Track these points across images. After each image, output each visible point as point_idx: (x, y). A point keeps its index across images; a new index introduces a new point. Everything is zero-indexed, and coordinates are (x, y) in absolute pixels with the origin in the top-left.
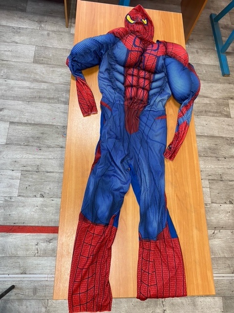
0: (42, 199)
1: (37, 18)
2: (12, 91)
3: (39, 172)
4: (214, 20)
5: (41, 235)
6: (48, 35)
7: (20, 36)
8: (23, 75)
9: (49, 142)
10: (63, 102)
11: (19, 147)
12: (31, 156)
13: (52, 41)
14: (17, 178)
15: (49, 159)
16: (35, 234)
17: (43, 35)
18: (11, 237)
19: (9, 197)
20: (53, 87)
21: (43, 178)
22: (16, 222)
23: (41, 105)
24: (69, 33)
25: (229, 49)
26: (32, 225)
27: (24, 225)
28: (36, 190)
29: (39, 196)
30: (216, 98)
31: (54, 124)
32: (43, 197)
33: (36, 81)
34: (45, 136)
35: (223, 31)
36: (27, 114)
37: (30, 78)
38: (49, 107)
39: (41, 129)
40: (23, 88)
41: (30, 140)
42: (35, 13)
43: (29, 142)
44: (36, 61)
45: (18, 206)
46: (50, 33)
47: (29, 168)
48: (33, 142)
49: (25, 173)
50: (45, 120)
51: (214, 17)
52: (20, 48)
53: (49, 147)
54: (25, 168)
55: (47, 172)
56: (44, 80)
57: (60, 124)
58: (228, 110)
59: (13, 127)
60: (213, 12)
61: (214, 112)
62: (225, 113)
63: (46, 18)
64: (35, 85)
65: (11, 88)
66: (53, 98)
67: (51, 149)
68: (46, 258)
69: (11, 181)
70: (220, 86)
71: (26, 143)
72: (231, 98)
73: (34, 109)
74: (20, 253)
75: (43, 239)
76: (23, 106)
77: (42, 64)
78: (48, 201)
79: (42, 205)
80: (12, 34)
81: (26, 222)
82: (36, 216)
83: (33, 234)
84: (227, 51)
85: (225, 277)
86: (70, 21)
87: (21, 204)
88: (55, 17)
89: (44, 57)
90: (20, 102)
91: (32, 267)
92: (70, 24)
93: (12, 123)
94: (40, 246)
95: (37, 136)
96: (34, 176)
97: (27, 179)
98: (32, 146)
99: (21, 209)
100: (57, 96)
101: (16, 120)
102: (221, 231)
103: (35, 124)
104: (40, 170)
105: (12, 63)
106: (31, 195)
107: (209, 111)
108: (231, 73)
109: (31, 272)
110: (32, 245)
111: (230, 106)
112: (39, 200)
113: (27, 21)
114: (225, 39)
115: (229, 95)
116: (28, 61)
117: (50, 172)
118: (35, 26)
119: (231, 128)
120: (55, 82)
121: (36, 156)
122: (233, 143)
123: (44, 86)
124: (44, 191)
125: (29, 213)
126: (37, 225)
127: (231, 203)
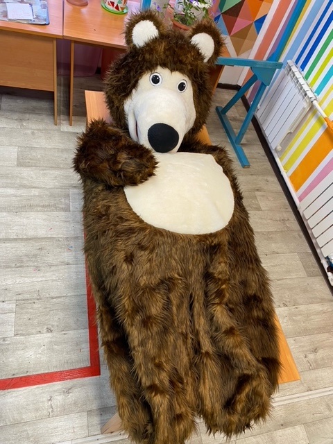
0: (49, 335)
1: (16, 116)
3: (41, 299)
4: (221, 113)
5: (54, 385)
6: (33, 133)
8: (5, 181)
9: (50, 260)
10: (63, 208)
11: (9, 269)
12: (27, 280)
13: (39, 141)
14: (11, 311)
15: (53, 280)
16: (46, 385)
17: (26, 134)
18: (9, 395)
19: (1, 338)
20: (47, 193)
21: (48, 306)
22: (15, 372)
23: (33, 214)
24: (59, 130)
26: (40, 373)
27: (28, 374)
28: (40, 324)
29: (45, 330)
31: (54, 236)
32: (51, 331)
33: (24, 187)
34: (43, 252)
35: (232, 123)
36: (15, 228)
37: (15, 183)
38: (44, 217)
39: (38, 245)
40: (7, 196)
41: (25, 260)
42: (12, 111)
43: (22, 262)
45: (17, 349)
46: (35, 132)
47: (27, 296)
48: (27, 261)
49: (21, 303)
50: (42, 233)
51: (220, 110)
53: (50, 266)
54: (20, 297)
55: (53, 298)
56: (34, 185)
57: (61, 236)
58: (257, 202)
60: (218, 105)
62: (256, 206)
63: (27, 116)
66: (49, 206)
67: (53, 268)
69: (2, 316)
71: (19, 264)
72: (257, 190)
73: (25, 221)
74: (27, 416)
75: (58, 390)
76: (9, 218)
77: (29, 166)
78: (58, 336)
79: (50, 342)
81: (31, 370)
82: (44, 359)
83: (43, 385)
85: (300, 397)
86: (59, 118)
87: (20, 345)
88: (39, 114)
89: (31, 159)
90: (5, 214)
91: (47, 434)
92: (58, 121)
94: (55, 401)
95: (33, 253)
96: (35, 306)
97: (25, 310)
98: (28, 266)
99: (22, 352)
100: (53, 202)
101: (2, 236)
103: (27, 239)
104: (42, 297)
106: (34, 331)
108: (251, 164)
110: (43, 402)
111: (258, 198)
112: (46, 337)
113: (4, 120)
114: (237, 131)
115: (254, 186)
116: (10, 165)
117: (56, 298)
118: (14, 125)
119: (264, 221)
120: (48, 187)
121: (34, 279)
122: (272, 238)
123: (34, 192)
124: (51, 323)
125: (33, 357)
126: (47, 371)
127: (285, 305)
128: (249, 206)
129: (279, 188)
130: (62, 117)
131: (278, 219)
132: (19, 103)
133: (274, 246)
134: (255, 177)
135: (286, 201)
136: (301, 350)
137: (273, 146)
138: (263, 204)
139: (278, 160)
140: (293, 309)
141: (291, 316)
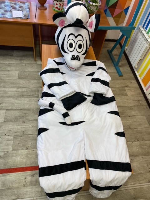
0: (27, 150)
1: (19, 59)
2: (7, 93)
3: (24, 135)
4: (110, 52)
5: (27, 172)
6: (25, 65)
7: (10, 67)
8: (13, 85)
9: (29, 118)
10: (36, 96)
11: (12, 122)
12: (19, 127)
13: (28, 68)
14: (11, 140)
15: (30, 127)
16: (24, 172)
17: (22, 66)
18: (8, 176)
19: (7, 151)
20: (30, 90)
21: (27, 138)
22: (11, 166)
23: (23, 99)
24: (36, 63)
25: (120, 64)
27: (17, 167)
28: (23, 146)
29: (25, 148)
30: (118, 87)
31: (32, 108)
33: (20, 87)
34: (26, 115)
35: (115, 57)
36: (15, 105)
37: (16, 86)
38: (28, 100)
39: (24, 112)
40: (13, 91)
42: (17, 56)
43: (17, 119)
44: (20, 78)
45: (13, 156)
47: (18, 134)
48: (20, 119)
49: (16, 136)
50: (26, 107)
51: (109, 51)
52: (10, 73)
53: (29, 121)
54: (16, 134)
55: (29, 135)
56: (25, 87)
57: (35, 108)
58: (126, 92)
59: (8, 112)
60: (108, 49)
61: (118, 94)
62: (125, 94)
63: (24, 58)
64: (20, 90)
65: (6, 92)
66: (30, 95)
67: (30, 122)
68: (32, 187)
69: (8, 142)
70: (119, 81)
71: (16, 120)
72: (126, 87)
73: (20, 102)
74: (15, 185)
75: (29, 175)
76: (13, 101)
77: (23, 79)
78: (31, 151)
79: (27, 154)
80: (6, 67)
81: (18, 165)
82: (24, 161)
83: (23, 172)
84: (119, 65)
85: (144, 185)
86: (36, 58)
87: (14, 155)
88: (28, 57)
89: (24, 76)
90: (12, 99)
91: (23, 194)
92: (36, 60)
93: (7, 110)
94: (27, 180)
95: (22, 115)
96: (22, 138)
97: (17, 140)
98: (20, 121)
99: (14, 157)
100: (32, 94)
101: (10, 108)
102: (136, 157)
103: (20, 110)
104: (25, 134)
105: (7, 80)
106: (20, 149)
108: (123, 75)
109: (23, 197)
110: (22, 179)
111: (126, 90)
112: (25, 151)
113: (14, 60)
116: (15, 79)
117: (31, 134)
118: (18, 62)
119: (129, 101)
120: (30, 87)
121: (22, 127)
122: (132, 109)
123: (25, 90)
124: (28, 145)
125: (19, 160)
126: (25, 166)
127: (138, 140)
128: (122, 94)
129: (137, 86)
130: (38, 58)
131: (136, 100)
132: (21, 53)
133: (133, 113)
134: (125, 81)
135: (140, 91)
136: (145, 162)
137: (133, 66)
138: (129, 93)
139: (136, 72)
140: (142, 143)
141: (141, 146)
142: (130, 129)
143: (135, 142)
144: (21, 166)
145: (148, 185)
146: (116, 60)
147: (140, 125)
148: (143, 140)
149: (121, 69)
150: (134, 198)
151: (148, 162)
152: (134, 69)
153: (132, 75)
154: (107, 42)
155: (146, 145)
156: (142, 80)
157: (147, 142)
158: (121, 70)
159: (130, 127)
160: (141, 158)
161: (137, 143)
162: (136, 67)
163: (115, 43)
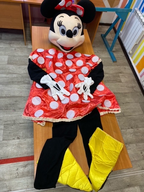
0: (18, 140)
1: (8, 42)
3: (15, 124)
4: (103, 37)
5: (19, 163)
6: (15, 49)
8: (2, 71)
9: (20, 106)
10: (27, 83)
11: (2, 110)
12: (9, 115)
13: (18, 53)
14: (1, 129)
16: (16, 163)
17: (12, 50)
20: (20, 76)
21: (18, 127)
22: (2, 157)
23: (13, 86)
24: (27, 48)
25: (114, 50)
26: (13, 157)
27: (8, 158)
28: (14, 135)
29: (16, 138)
30: (112, 74)
31: (22, 95)
32: (19, 139)
33: (10, 73)
34: (17, 102)
35: (109, 42)
36: (5, 92)
37: (6, 72)
38: (18, 87)
39: (15, 99)
40: (2, 78)
41: (9, 106)
42: (6, 40)
43: (8, 107)
44: (9, 63)
45: (3, 146)
46: (16, 48)
47: (9, 122)
48: (10, 107)
49: (6, 126)
50: (17, 94)
51: (103, 35)
53: (20, 109)
54: (6, 123)
55: (20, 123)
56: (15, 72)
57: (26, 95)
58: (120, 79)
60: (102, 33)
61: (112, 81)
62: (118, 81)
63: (13, 42)
64: (9, 76)
66: (21, 82)
68: (24, 178)
70: (113, 67)
71: (6, 108)
72: (120, 73)
73: (10, 89)
74: (7, 177)
75: (21, 166)
76: (3, 88)
77: (13, 64)
78: (22, 141)
79: (19, 143)
81: (9, 156)
82: (15, 151)
83: (14, 163)
84: (113, 50)
85: (138, 173)
86: (27, 42)
87: (5, 145)
88: (18, 41)
89: (14, 61)
90: (1, 86)
91: (15, 186)
92: (27, 44)
94: (19, 171)
95: (12, 103)
96: (12, 127)
97: (8, 129)
98: (10, 109)
100: (23, 80)
102: (130, 145)
103: (10, 97)
104: (16, 123)
106: (11, 138)
107: (110, 80)
108: (117, 61)
109: (15, 189)
110: (14, 171)
111: (120, 76)
112: (17, 141)
113: (2, 44)
115: (119, 71)
116: (4, 64)
117: (22, 123)
118: (7, 46)
119: (123, 88)
120: (21, 73)
121: (13, 115)
122: (126, 95)
123: (15, 76)
124: (19, 135)
125: (10, 150)
126: (16, 157)
127: (132, 128)
128: (116, 80)
129: (131, 72)
130: (29, 42)
131: (130, 86)
132: (10, 36)
133: (127, 100)
134: (119, 67)
135: (134, 78)
136: (139, 149)
137: (128, 51)
138: (123, 80)
139: (130, 58)
140: (136, 130)
141: (134, 133)
142: (124, 116)
143: (129, 130)
144: (12, 156)
145: (142, 172)
146: (110, 45)
147: (134, 112)
148: (137, 127)
149: (115, 54)
150: (128, 186)
151: (141, 149)
152: (128, 54)
153: (126, 61)
154: (100, 26)
155: (140, 132)
156: (137, 66)
157: (141, 129)
158: (115, 56)
159: (124, 115)
160: (135, 146)
161: (131, 130)
162: (131, 52)
163: (109, 27)
